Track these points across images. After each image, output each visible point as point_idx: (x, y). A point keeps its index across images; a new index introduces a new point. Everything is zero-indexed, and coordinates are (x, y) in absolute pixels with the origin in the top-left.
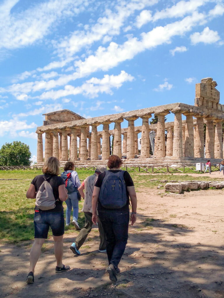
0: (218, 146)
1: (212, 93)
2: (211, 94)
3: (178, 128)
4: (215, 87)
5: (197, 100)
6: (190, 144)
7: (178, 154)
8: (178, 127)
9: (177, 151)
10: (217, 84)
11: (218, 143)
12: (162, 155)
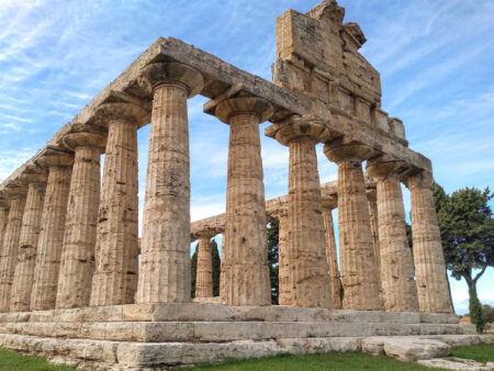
0: (393, 262)
1: (346, 61)
2: (345, 65)
3: (162, 153)
4: (359, 47)
5: (282, 67)
6: (244, 240)
7: (156, 288)
8: (163, 149)
9: (153, 269)
10: (366, 37)
11: (393, 250)
12: (107, 297)
